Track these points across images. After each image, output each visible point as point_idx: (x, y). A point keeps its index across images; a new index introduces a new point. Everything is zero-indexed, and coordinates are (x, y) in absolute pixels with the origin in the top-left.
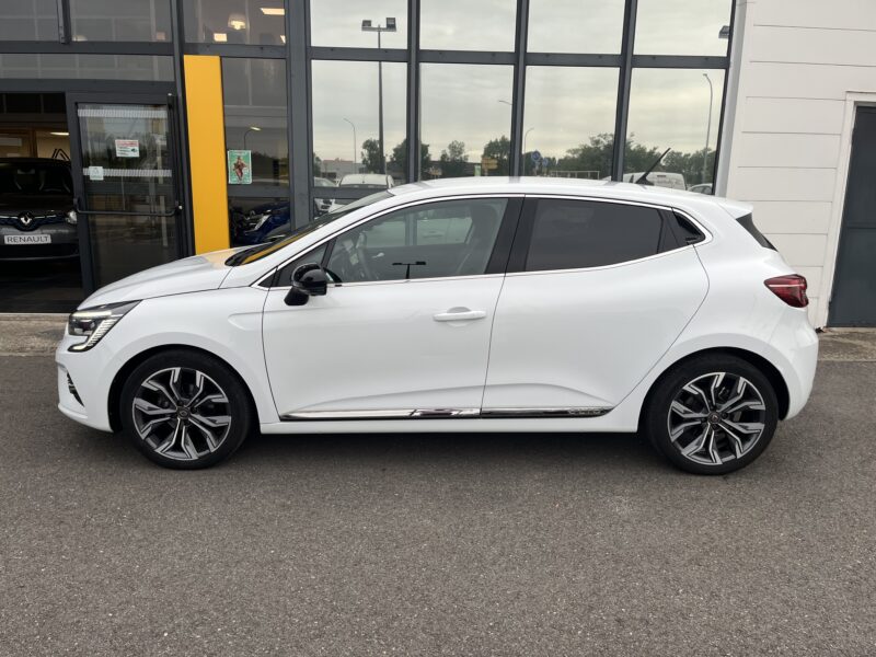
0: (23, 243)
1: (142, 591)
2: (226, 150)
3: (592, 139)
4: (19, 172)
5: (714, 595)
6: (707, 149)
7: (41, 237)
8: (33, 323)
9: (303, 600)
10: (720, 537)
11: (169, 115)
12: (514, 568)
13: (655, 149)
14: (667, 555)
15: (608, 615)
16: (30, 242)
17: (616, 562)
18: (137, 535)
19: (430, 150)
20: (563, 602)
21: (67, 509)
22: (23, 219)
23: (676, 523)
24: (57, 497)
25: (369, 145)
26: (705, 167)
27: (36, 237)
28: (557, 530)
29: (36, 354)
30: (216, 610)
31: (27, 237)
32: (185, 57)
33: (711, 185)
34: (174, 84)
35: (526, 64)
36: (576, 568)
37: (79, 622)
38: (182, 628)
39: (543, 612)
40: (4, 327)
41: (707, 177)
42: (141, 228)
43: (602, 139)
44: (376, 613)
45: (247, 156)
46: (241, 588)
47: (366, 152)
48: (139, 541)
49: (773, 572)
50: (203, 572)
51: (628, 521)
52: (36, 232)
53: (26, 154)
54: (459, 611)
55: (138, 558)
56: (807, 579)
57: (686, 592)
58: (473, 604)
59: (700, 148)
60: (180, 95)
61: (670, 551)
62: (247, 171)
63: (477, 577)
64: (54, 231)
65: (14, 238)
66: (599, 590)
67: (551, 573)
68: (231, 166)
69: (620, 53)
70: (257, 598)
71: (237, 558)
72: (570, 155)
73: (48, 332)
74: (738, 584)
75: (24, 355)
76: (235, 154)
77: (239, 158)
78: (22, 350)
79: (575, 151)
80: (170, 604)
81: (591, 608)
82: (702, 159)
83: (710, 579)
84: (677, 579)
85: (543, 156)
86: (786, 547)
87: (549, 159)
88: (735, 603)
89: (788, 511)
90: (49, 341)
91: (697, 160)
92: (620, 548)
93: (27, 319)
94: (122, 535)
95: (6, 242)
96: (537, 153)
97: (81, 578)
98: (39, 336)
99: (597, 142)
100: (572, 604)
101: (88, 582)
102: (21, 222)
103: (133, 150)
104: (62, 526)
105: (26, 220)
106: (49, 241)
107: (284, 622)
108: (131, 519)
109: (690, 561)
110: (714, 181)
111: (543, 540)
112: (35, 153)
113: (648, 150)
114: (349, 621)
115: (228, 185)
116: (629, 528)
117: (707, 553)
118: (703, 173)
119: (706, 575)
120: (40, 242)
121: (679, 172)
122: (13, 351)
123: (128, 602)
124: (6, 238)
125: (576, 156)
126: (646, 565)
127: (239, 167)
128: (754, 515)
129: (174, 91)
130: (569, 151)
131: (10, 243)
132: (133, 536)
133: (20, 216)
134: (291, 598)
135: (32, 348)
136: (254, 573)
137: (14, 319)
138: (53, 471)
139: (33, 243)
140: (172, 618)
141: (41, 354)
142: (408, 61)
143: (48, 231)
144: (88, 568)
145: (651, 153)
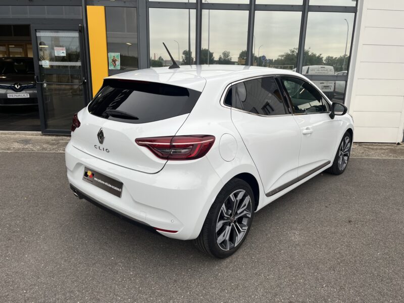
0: (16, 97)
1: (43, 279)
2: (108, 53)
3: (291, 50)
4: (15, 64)
5: (342, 288)
6: (345, 55)
7: (24, 95)
8: (17, 136)
9: (124, 287)
10: (346, 255)
11: (80, 35)
12: (237, 270)
13: (320, 55)
14: (318, 264)
15: (284, 299)
16: (19, 97)
17: (291, 268)
18: (45, 247)
19: (214, 55)
20: (261, 291)
21: (14, 232)
22: (16, 86)
23: (323, 246)
24: (10, 225)
25: (185, 53)
26: (344, 63)
27: (22, 94)
28: (261, 249)
29: (15, 151)
30: (79, 291)
31: (18, 95)
32: (87, 6)
33: (346, 72)
34: (82, 20)
35: (255, 10)
36: (269, 271)
37: (8, 295)
38: (60, 300)
39: (250, 296)
40: (3, 138)
41: (345, 69)
42: (75, 91)
43: (295, 50)
44: (161, 295)
45: (118, 56)
46: (93, 279)
47: (184, 56)
48: (46, 251)
49: (374, 275)
50: (75, 269)
51: (298, 245)
52: (22, 92)
53: (23, 56)
54: (206, 295)
55: (44, 260)
56: (391, 279)
57: (327, 286)
58: (214, 291)
59: (342, 54)
60: (85, 25)
61: (320, 262)
62: (118, 63)
63: (217, 275)
64: (31, 92)
65: (12, 95)
66: (281, 284)
67: (256, 274)
68: (110, 61)
69: (302, 4)
70: (101, 285)
71: (94, 262)
72: (280, 58)
73: (22, 141)
74: (355, 282)
75: (9, 152)
76: (112, 55)
77: (114, 57)
78: (9, 149)
79: (282, 56)
80: (56, 287)
81: (276, 295)
82: (343, 60)
83: (340, 279)
84: (323, 279)
85: (267, 58)
86: (381, 261)
87: (270, 60)
88: (353, 293)
89: (382, 240)
90: (23, 145)
91: (341, 60)
92: (293, 260)
93: (14, 134)
94: (38, 247)
95: (8, 97)
96: (264, 57)
97: (13, 271)
98: (18, 142)
99: (293, 52)
100: (266, 292)
101: (17, 272)
102: (15, 87)
103: (63, 53)
104: (10, 241)
105: (18, 86)
106: (28, 96)
107: (112, 299)
108: (44, 239)
109: (330, 268)
110: (348, 70)
111: (253, 254)
112: (27, 55)
113: (317, 56)
114: (147, 299)
115: (109, 70)
116: (298, 248)
117: (339, 264)
118: (343, 66)
119: (338, 277)
120: (24, 97)
121: (332, 66)
122: (5, 150)
123: (35, 285)
124: (8, 95)
125: (283, 58)
126: (306, 270)
127: (114, 61)
128: (364, 243)
129: (82, 23)
130: (279, 56)
131: (10, 97)
132: (43, 248)
133: (14, 85)
134: (118, 285)
135: (14, 148)
136: (101, 270)
137: (8, 134)
138: (11, 212)
139: (21, 97)
140: (55, 295)
141: (17, 151)
142: (197, 9)
143: (28, 92)
144: (18, 265)
145: (319, 57)
